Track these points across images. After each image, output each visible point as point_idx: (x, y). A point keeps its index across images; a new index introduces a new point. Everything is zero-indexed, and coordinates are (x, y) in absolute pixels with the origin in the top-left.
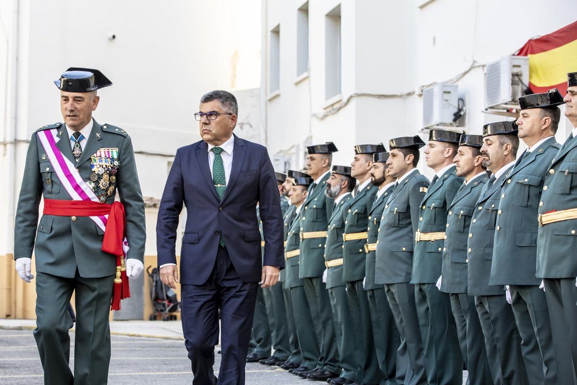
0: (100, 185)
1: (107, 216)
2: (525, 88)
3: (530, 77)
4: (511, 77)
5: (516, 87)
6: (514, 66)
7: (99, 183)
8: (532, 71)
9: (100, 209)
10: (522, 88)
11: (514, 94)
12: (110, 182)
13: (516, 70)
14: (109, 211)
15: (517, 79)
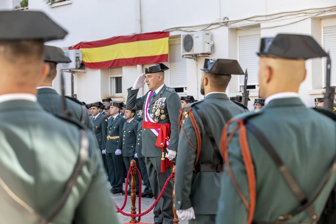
0: (156, 114)
1: (159, 129)
2: (81, 63)
3: (83, 58)
4: (75, 58)
5: (77, 62)
6: (77, 54)
7: (155, 114)
8: (83, 55)
9: (155, 126)
10: (80, 63)
11: (77, 65)
12: (161, 113)
13: (77, 55)
14: (160, 127)
15: (77, 59)
